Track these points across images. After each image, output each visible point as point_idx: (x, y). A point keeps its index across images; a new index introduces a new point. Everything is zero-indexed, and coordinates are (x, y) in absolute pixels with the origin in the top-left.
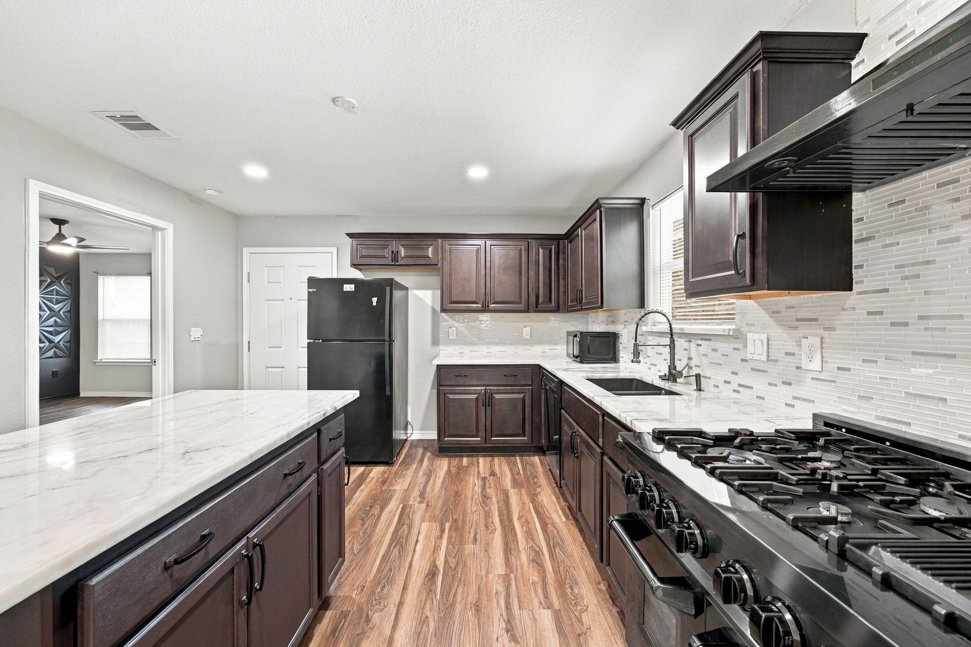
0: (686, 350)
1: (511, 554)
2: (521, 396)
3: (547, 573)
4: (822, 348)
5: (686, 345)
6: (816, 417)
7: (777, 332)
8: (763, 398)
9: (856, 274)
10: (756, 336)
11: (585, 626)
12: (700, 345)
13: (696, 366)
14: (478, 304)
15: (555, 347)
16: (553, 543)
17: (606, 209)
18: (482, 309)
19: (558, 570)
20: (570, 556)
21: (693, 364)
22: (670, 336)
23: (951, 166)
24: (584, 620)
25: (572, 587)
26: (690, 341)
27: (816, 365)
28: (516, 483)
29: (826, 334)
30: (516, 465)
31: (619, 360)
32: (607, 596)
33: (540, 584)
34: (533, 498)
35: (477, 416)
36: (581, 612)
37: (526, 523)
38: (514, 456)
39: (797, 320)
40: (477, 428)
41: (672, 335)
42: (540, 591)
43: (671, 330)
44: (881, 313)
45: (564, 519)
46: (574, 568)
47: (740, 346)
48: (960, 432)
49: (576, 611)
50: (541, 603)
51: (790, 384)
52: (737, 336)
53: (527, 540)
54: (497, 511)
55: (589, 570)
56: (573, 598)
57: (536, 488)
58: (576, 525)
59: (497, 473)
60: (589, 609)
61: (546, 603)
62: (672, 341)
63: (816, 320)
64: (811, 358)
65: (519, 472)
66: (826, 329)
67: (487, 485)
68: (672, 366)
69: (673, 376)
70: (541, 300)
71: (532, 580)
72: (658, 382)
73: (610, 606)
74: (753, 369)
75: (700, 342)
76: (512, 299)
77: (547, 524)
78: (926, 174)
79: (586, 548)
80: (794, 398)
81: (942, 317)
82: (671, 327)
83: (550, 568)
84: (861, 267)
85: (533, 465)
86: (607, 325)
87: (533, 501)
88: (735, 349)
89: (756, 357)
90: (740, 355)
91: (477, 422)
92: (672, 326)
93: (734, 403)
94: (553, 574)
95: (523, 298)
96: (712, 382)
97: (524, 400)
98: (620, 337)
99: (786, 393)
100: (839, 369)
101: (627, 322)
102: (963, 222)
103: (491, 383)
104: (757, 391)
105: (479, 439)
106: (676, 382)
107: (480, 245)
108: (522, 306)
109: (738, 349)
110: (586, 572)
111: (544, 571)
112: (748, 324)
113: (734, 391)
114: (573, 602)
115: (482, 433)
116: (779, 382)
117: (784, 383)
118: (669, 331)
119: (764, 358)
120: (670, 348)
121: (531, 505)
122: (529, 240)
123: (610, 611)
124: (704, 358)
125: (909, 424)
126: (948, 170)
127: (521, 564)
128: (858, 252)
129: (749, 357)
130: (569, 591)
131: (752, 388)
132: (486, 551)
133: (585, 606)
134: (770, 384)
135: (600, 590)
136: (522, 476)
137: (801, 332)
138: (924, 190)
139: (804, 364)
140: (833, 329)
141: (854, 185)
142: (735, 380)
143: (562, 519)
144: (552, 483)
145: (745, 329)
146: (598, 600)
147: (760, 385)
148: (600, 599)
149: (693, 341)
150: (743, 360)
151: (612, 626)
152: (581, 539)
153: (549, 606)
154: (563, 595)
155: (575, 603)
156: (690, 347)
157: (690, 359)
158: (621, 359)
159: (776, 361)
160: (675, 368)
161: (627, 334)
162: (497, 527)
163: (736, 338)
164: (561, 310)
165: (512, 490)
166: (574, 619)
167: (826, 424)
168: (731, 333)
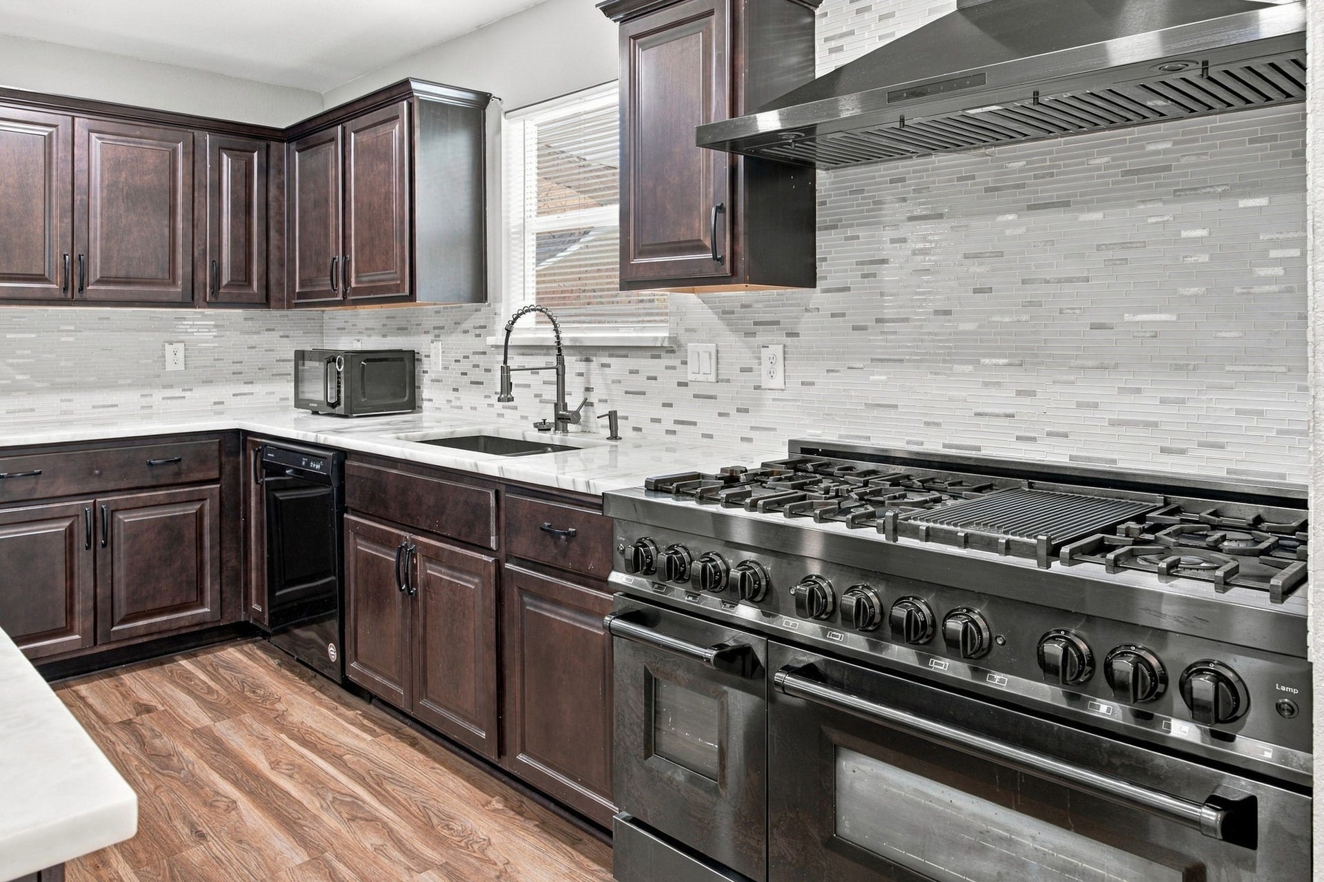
0: (581, 374)
1: (301, 826)
2: (192, 509)
3: (391, 824)
4: (785, 358)
5: (582, 367)
6: (792, 443)
7: (731, 340)
8: (710, 436)
9: (821, 268)
10: (702, 347)
11: (499, 864)
12: (608, 366)
13: (600, 401)
14: (50, 282)
15: (247, 389)
16: (376, 782)
17: (422, 102)
18: (63, 295)
19: (407, 813)
20: (414, 787)
21: (593, 398)
22: (556, 352)
23: (900, 164)
24: (492, 857)
25: (447, 825)
26: (588, 360)
27: (778, 382)
28: (217, 710)
29: (789, 341)
30: (189, 677)
31: (421, 407)
32: (512, 813)
33: (389, 844)
34: (280, 722)
35: (70, 575)
36: (483, 851)
37: (296, 770)
38: (172, 661)
39: (756, 324)
40: (70, 611)
41: (559, 350)
42: (396, 854)
43: (559, 343)
44: (843, 315)
45: (369, 738)
46: (435, 800)
47: (677, 363)
48: (907, 438)
49: (475, 852)
50: (409, 869)
51: (746, 411)
52: (671, 349)
53: (318, 794)
54: (212, 771)
55: (464, 792)
56: (459, 839)
57: (272, 704)
58: (398, 738)
59: (153, 704)
60: (493, 840)
61: (419, 865)
62: (561, 361)
63: (777, 323)
64: (771, 375)
65: (209, 687)
66: (789, 335)
67: (146, 733)
68: (560, 404)
69: (563, 419)
70: (225, 279)
71: (371, 845)
72: (534, 436)
73: (523, 824)
74: (696, 396)
75: (606, 360)
76: (150, 271)
77: (341, 756)
78: (882, 166)
79: (437, 765)
80: (752, 428)
81: (893, 321)
82: (558, 337)
83: (390, 814)
84: (825, 259)
85: (229, 667)
86: (384, 336)
87: (282, 728)
88: (667, 368)
89: (700, 377)
90: (679, 375)
91: (70, 594)
92: (561, 336)
93: (668, 450)
94: (403, 822)
95: (180, 272)
96: (632, 422)
97: (199, 515)
98: (424, 359)
99: (741, 424)
100: (803, 383)
101: (442, 328)
102: (909, 223)
103: (111, 485)
104: (703, 428)
105: (77, 637)
106: (567, 432)
107: (55, 126)
108: (177, 290)
109: (674, 368)
110: (459, 797)
111: (385, 825)
112: (687, 330)
113: (668, 432)
114: (463, 844)
115: (82, 621)
116: (733, 412)
117: (739, 410)
118: (556, 344)
119: (712, 378)
120: (558, 374)
121: (283, 736)
122: (196, 133)
123: (527, 830)
124: (614, 386)
125: (869, 438)
126: (897, 168)
127: (331, 833)
128: (823, 241)
129: (691, 377)
130: (445, 832)
131: (695, 424)
132: (241, 842)
133: (484, 840)
134: (720, 414)
135: (495, 810)
136: (222, 692)
137: (760, 339)
138: (880, 183)
139: (766, 383)
140: (797, 335)
141: (817, 163)
142: (668, 416)
143: (365, 740)
144: (303, 687)
145: (683, 338)
146: (500, 824)
147: (705, 416)
148: (502, 822)
149: (594, 359)
150: (680, 384)
151: (540, 845)
152: (421, 757)
153: (426, 865)
154: (440, 841)
155: (467, 843)
156: (589, 370)
157: (588, 389)
158: (425, 405)
159: (728, 381)
160: (565, 406)
161: (443, 352)
162: (234, 797)
163: (671, 351)
164: (272, 303)
165: (217, 724)
166: (477, 864)
167: (804, 451)
168: (666, 344)
